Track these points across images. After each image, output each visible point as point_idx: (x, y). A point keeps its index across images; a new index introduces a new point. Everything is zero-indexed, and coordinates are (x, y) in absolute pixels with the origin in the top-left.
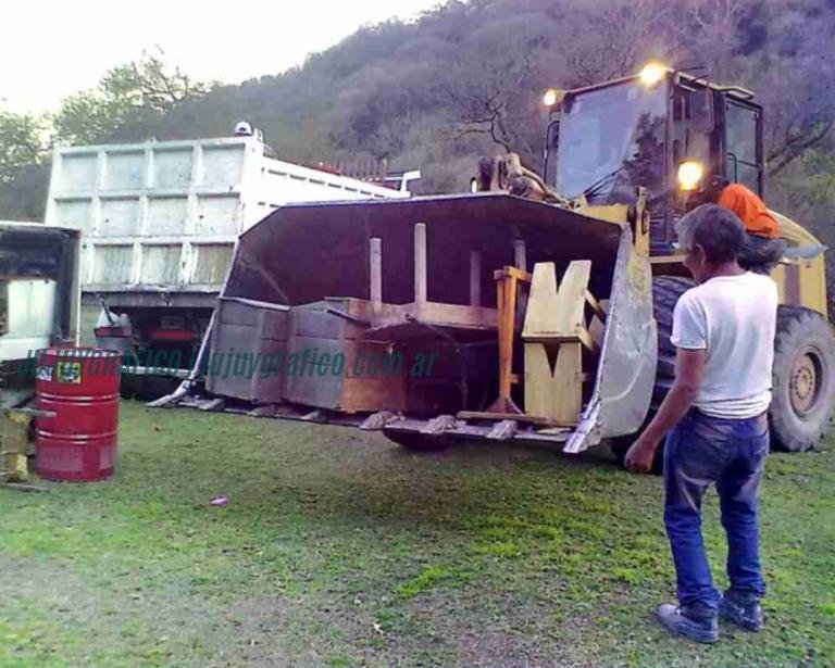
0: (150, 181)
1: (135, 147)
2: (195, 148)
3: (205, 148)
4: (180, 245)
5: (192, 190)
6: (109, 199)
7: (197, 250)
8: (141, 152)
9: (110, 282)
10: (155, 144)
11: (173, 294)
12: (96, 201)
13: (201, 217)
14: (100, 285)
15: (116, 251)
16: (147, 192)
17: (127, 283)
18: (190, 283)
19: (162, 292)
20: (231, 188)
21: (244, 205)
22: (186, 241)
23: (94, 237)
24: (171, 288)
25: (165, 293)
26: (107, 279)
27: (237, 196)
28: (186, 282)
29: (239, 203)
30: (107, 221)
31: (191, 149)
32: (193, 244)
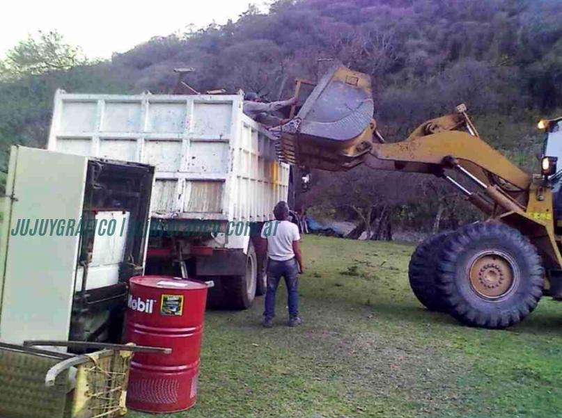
0: (147, 126)
1: (133, 98)
2: (188, 103)
3: (196, 103)
4: (175, 180)
5: (186, 136)
6: (108, 140)
7: (190, 184)
8: (139, 103)
10: (150, 96)
11: (169, 220)
12: (97, 140)
13: (193, 158)
16: (144, 136)
18: (184, 212)
19: (159, 219)
20: (221, 136)
21: (233, 149)
22: (182, 177)
24: (167, 216)
25: (162, 219)
27: (226, 142)
28: (182, 211)
29: (229, 148)
31: (184, 103)
32: (187, 180)
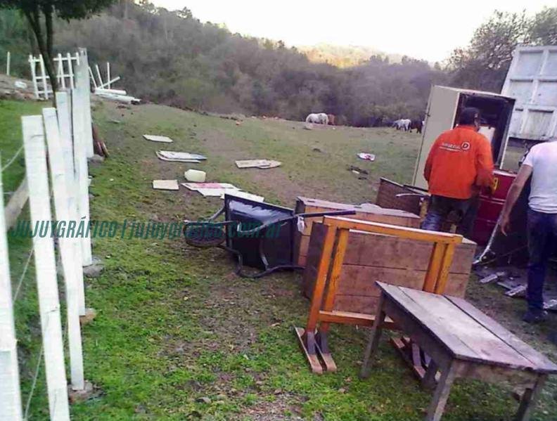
6: (545, 81)
9: (534, 133)
12: (536, 82)
14: (527, 135)
15: (541, 114)
17: (544, 135)
23: (529, 104)
26: (532, 132)
30: (540, 95)
